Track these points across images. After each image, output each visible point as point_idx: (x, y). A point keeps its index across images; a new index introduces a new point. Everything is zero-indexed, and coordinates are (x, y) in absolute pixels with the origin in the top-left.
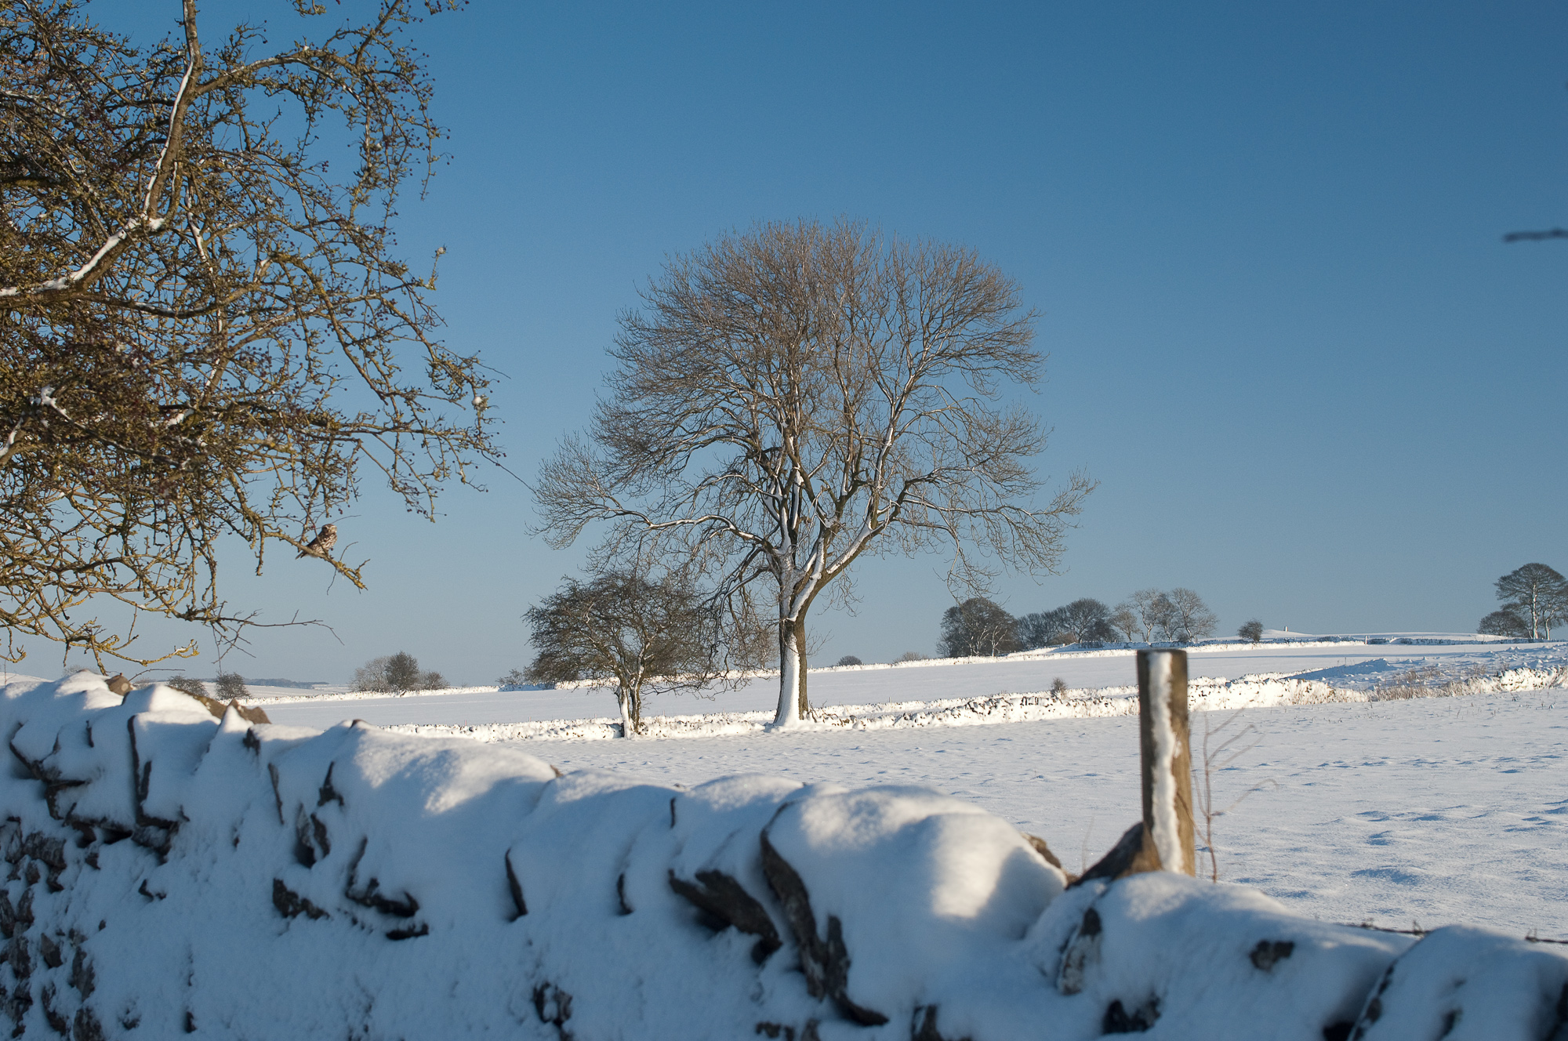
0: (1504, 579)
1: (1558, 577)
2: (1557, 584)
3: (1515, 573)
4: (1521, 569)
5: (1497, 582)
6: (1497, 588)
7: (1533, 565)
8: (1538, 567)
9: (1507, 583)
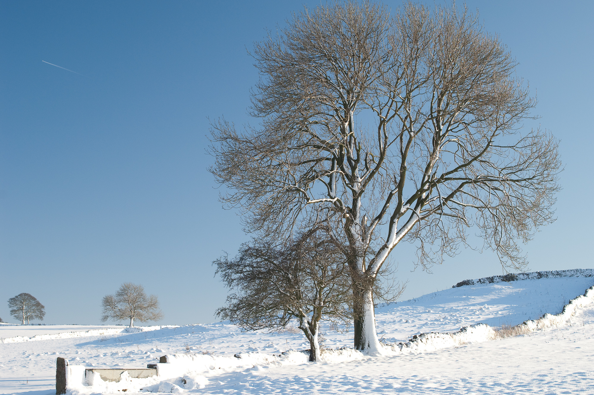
0: (11, 299)
1: (34, 299)
2: (33, 302)
3: (17, 297)
4: (19, 295)
5: (9, 300)
6: (9, 303)
7: (24, 293)
8: (26, 294)
9: (13, 301)
